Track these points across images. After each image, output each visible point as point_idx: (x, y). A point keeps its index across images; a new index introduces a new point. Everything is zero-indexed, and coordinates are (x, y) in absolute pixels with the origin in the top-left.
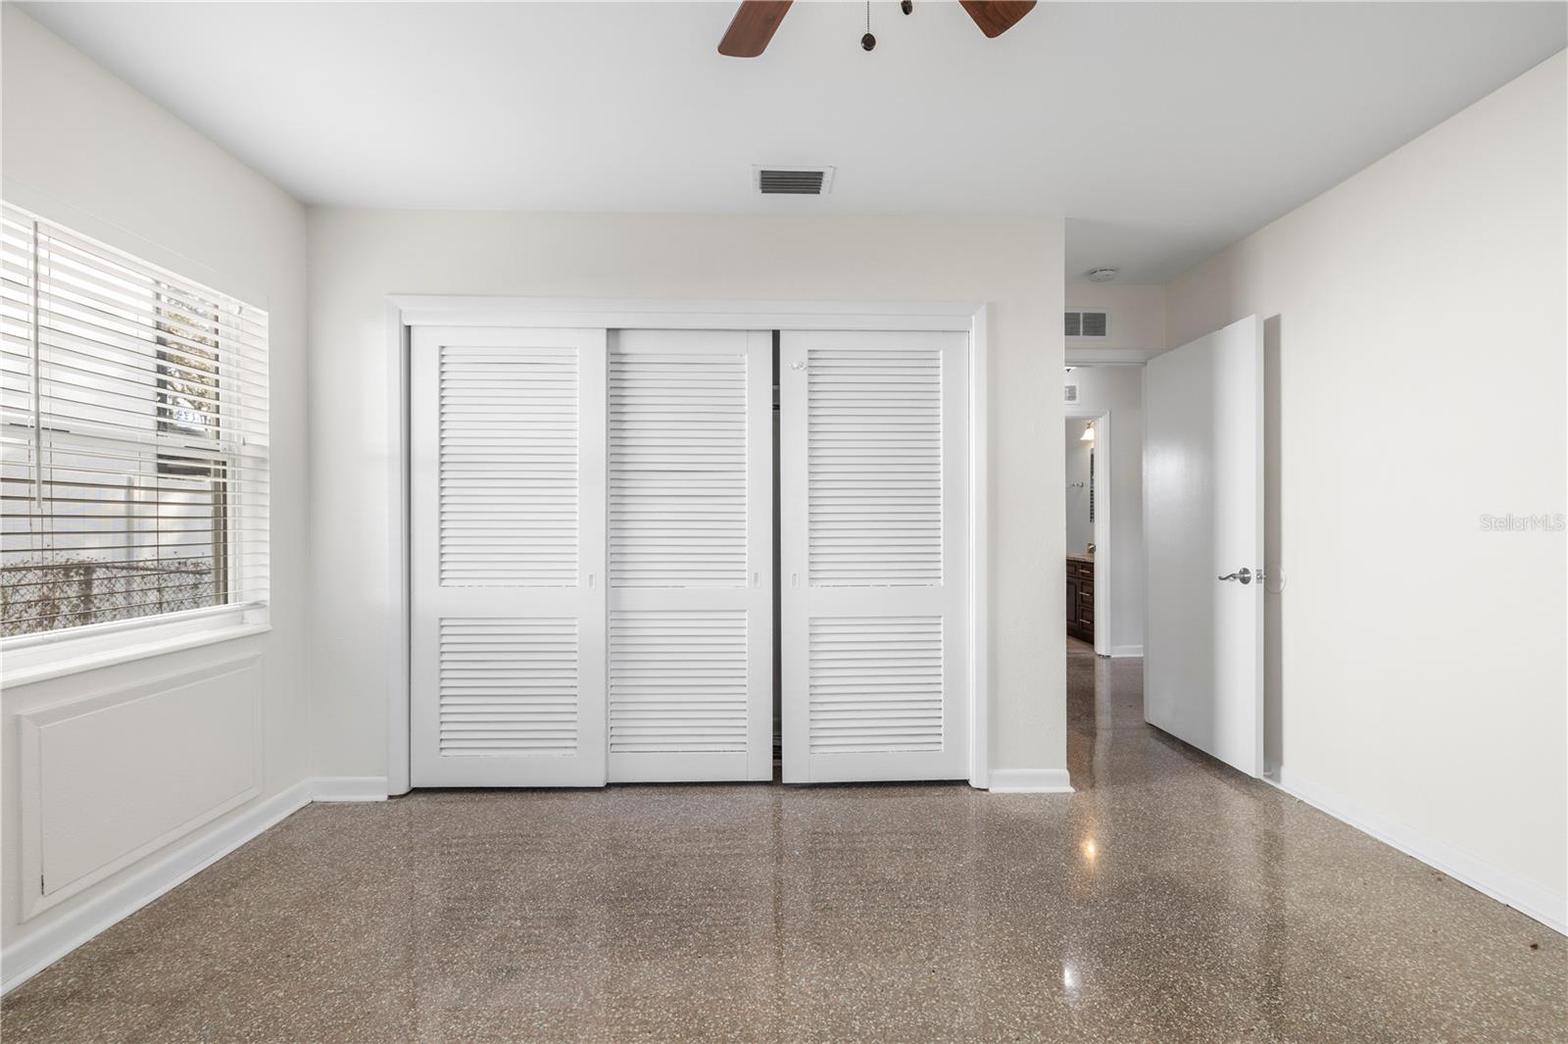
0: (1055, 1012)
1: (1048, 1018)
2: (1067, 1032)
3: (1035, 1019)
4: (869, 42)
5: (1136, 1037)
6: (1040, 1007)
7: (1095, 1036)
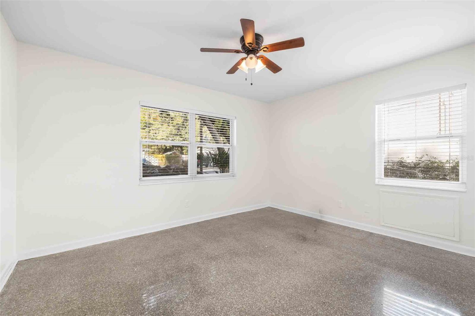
0: (240, 302)
1: (241, 299)
2: (235, 297)
3: (244, 297)
4: (252, 84)
5: (219, 304)
6: (244, 301)
7: (229, 300)
